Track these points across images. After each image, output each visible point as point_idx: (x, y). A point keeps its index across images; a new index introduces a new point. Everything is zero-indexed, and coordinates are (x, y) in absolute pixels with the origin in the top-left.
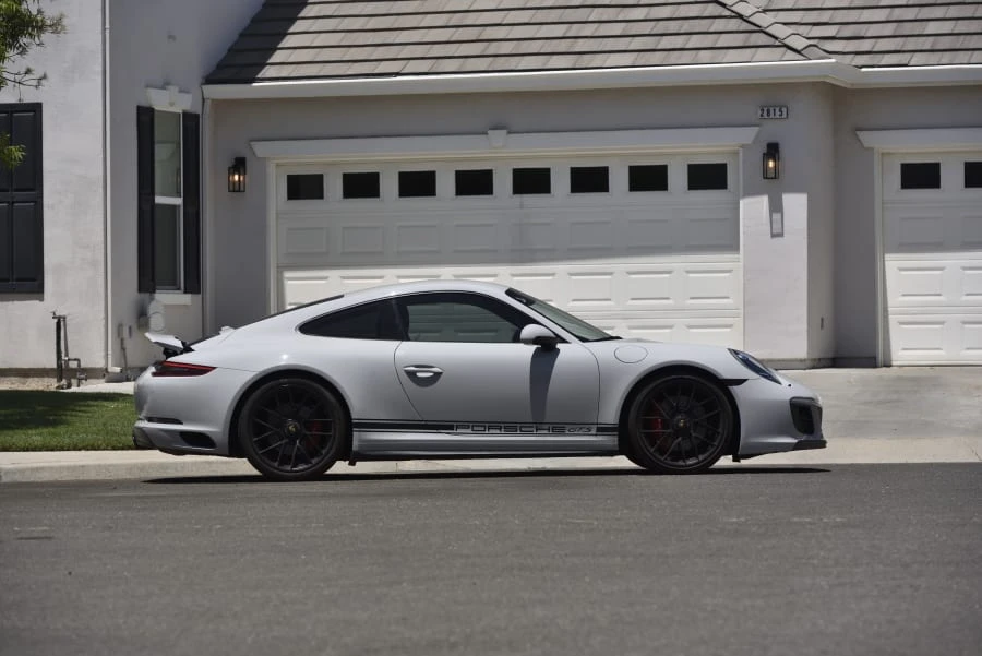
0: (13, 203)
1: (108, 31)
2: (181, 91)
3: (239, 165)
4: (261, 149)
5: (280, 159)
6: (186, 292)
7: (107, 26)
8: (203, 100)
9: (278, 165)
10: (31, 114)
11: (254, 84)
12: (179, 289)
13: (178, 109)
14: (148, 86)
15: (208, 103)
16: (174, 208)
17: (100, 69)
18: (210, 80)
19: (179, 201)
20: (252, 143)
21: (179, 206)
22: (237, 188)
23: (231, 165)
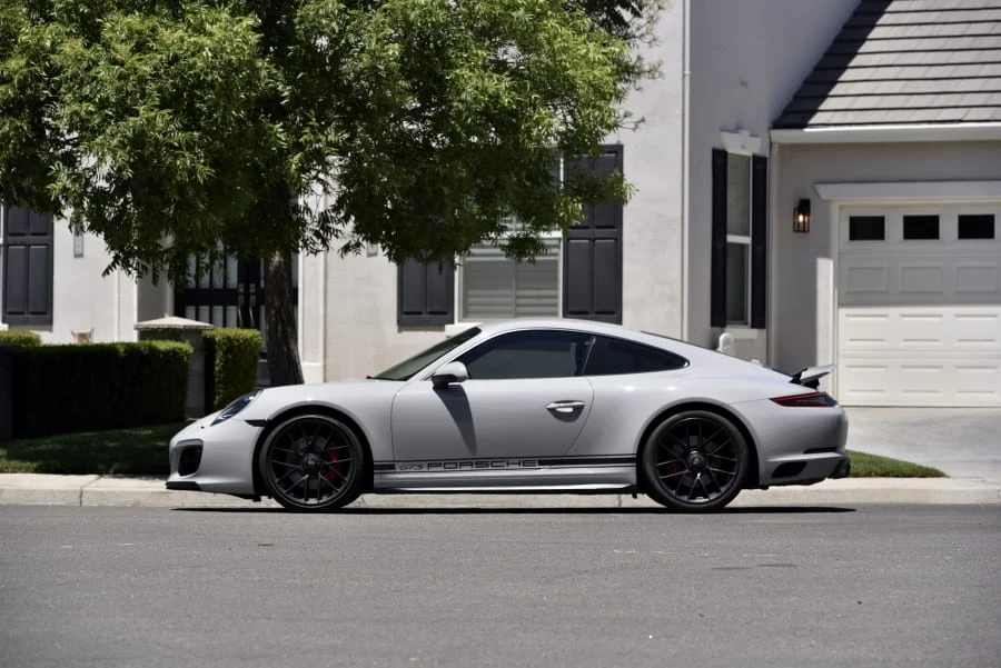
0: (594, 239)
1: (687, 78)
2: (752, 135)
3: (804, 207)
4: (825, 191)
5: (843, 202)
6: (753, 326)
7: (687, 72)
8: (771, 143)
9: (841, 207)
10: (613, 155)
11: (806, 130)
12: (746, 324)
13: (748, 153)
14: (722, 130)
15: (776, 149)
16: (743, 247)
17: (679, 112)
18: (778, 124)
19: (747, 240)
20: (817, 186)
21: (747, 245)
22: (801, 228)
23: (796, 206)
